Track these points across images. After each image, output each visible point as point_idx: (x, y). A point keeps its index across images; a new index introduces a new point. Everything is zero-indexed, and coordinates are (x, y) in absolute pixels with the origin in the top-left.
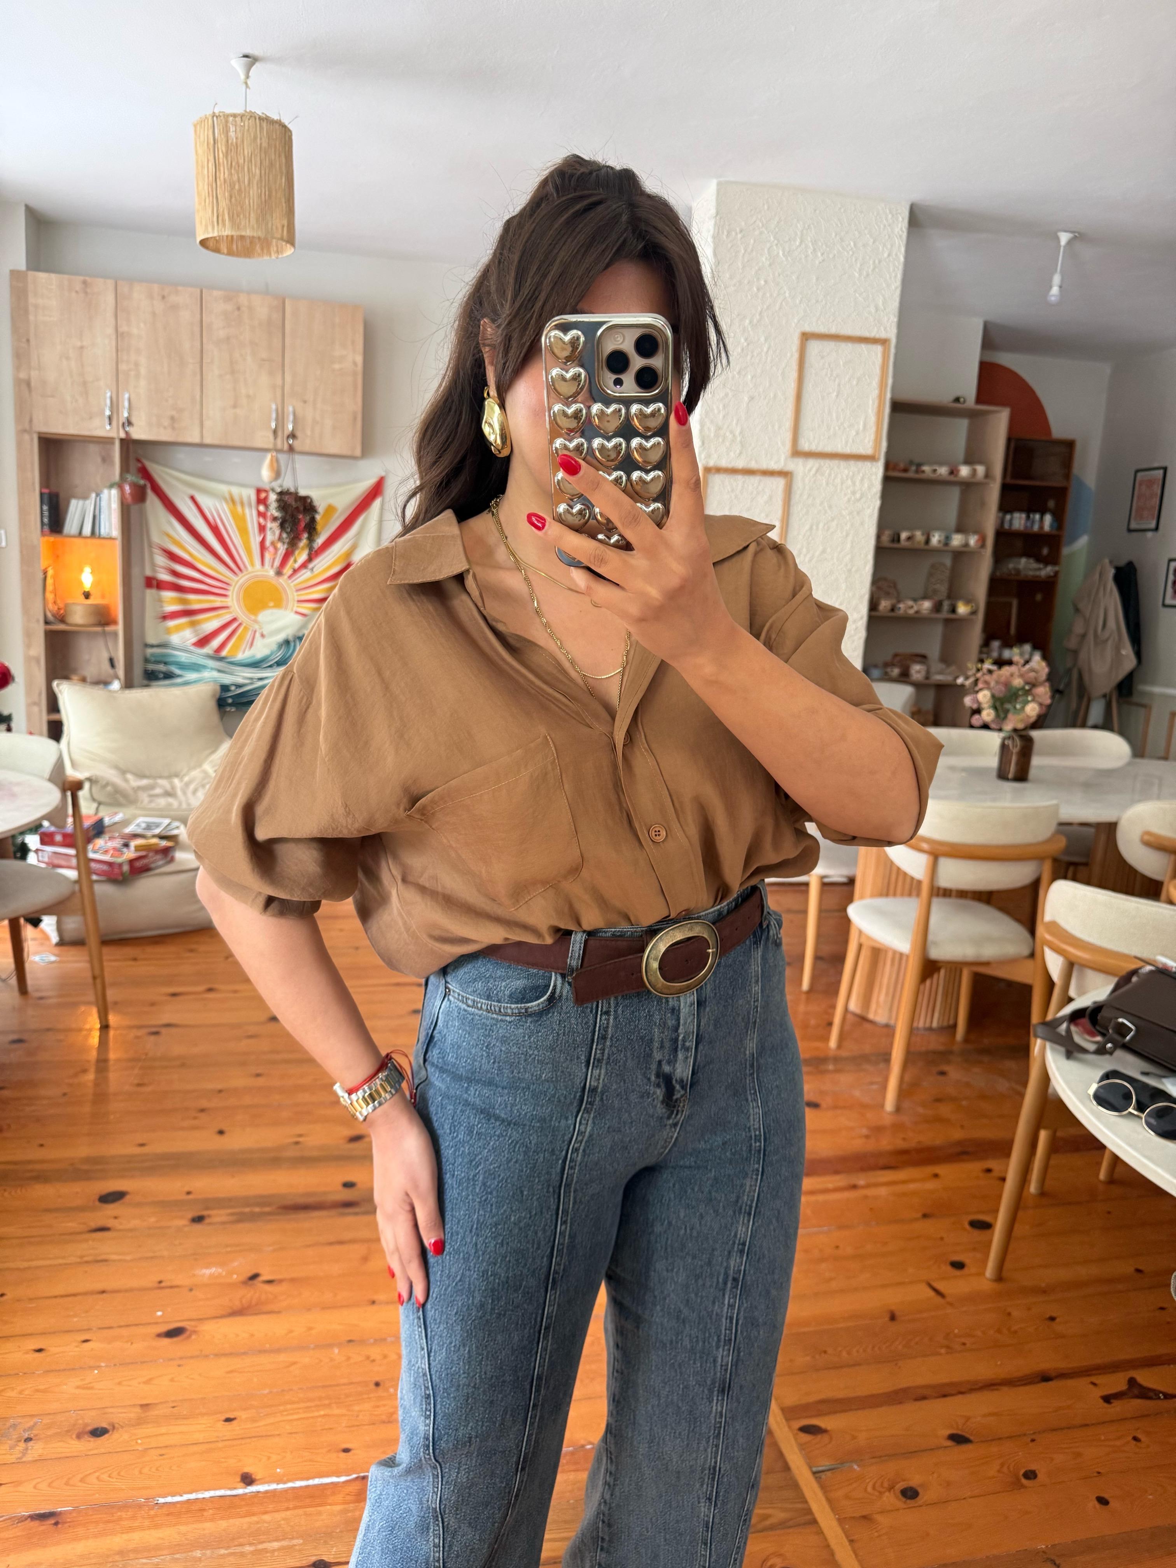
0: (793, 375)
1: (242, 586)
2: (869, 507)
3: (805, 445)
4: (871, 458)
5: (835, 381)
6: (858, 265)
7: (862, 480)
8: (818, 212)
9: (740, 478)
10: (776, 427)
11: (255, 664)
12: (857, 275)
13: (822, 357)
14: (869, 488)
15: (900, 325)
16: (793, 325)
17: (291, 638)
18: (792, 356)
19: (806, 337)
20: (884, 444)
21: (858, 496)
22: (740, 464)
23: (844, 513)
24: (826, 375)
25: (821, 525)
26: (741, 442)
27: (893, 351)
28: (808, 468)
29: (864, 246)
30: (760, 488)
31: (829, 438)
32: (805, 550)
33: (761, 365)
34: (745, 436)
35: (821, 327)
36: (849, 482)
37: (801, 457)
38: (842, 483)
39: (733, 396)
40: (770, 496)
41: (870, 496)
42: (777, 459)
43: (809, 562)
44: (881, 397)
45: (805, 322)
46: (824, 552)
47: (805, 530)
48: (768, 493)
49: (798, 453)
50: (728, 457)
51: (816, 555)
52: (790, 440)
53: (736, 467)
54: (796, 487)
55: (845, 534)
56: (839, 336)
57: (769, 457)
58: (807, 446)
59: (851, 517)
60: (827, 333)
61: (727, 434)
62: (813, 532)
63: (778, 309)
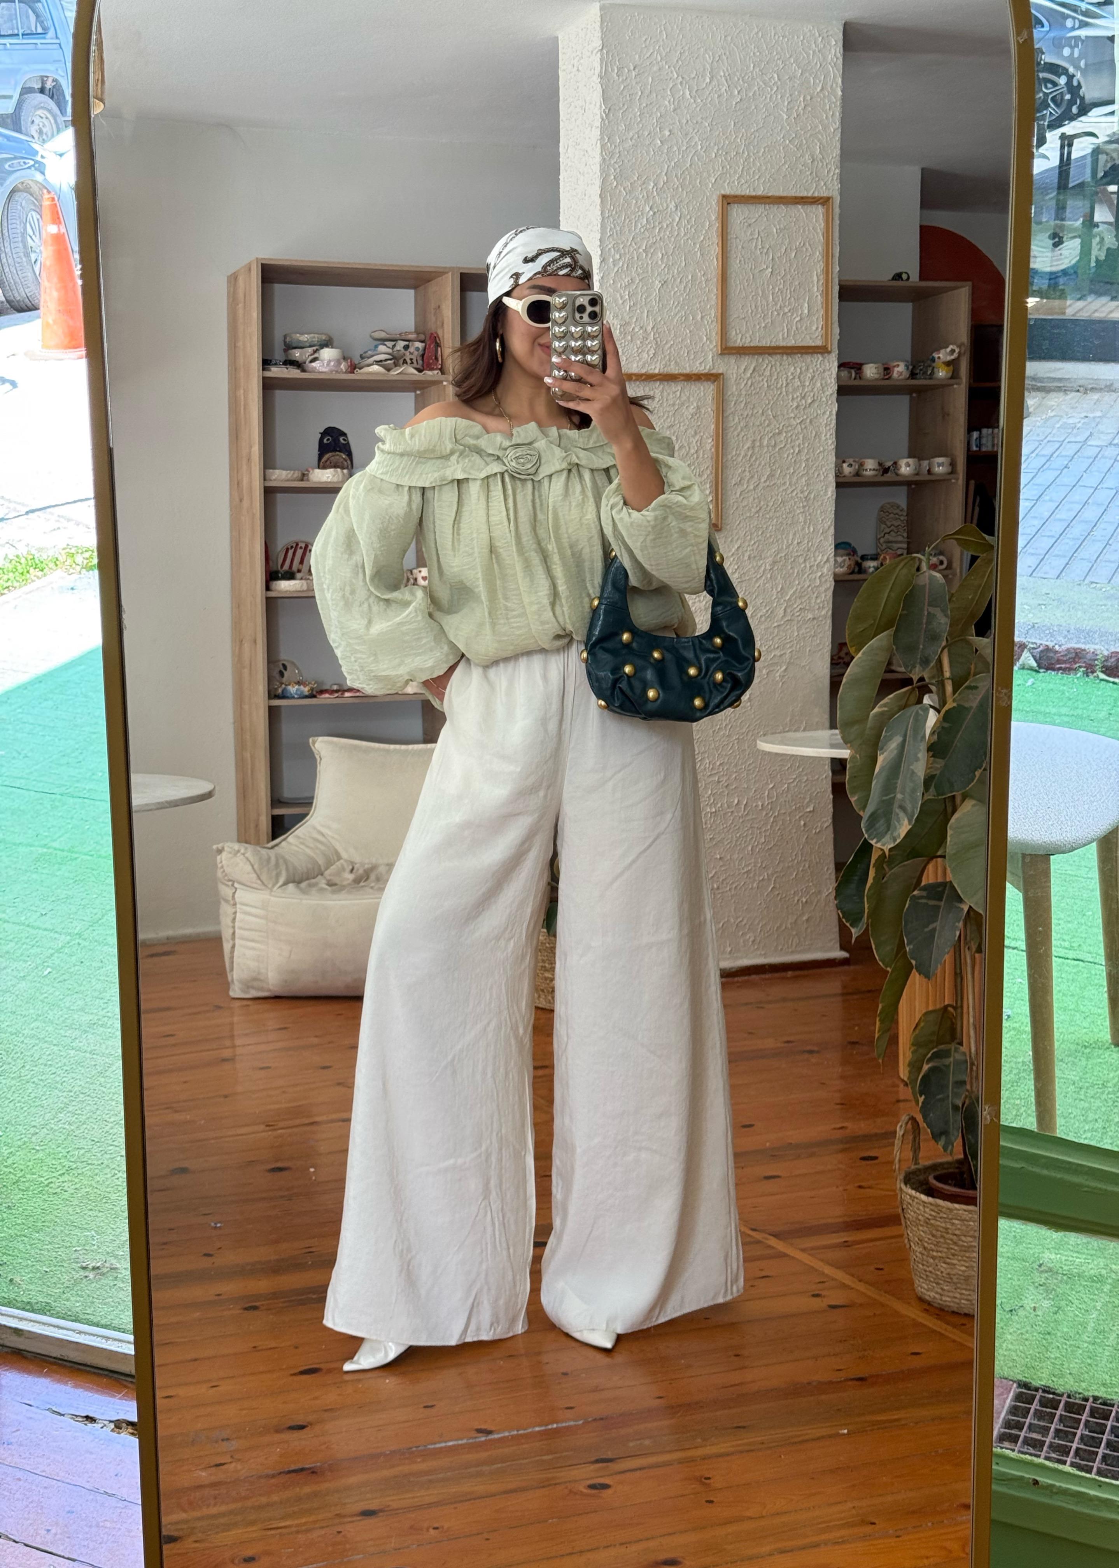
0: (715, 250)
2: (824, 414)
3: (737, 339)
4: (822, 350)
5: (767, 253)
6: (786, 104)
7: (813, 378)
8: (729, 38)
9: (657, 386)
10: (699, 318)
12: (785, 117)
13: (750, 225)
14: (823, 390)
15: (844, 178)
16: (711, 186)
18: (710, 226)
19: (728, 201)
20: (836, 331)
21: (810, 401)
22: (656, 368)
23: (794, 422)
24: (756, 247)
25: (765, 442)
26: (655, 338)
27: (837, 211)
28: (743, 367)
29: (790, 79)
30: (684, 398)
31: (765, 327)
32: (748, 474)
33: (673, 239)
34: (659, 331)
35: (744, 187)
36: (797, 383)
37: (733, 354)
38: (787, 385)
39: (641, 280)
40: (698, 408)
41: (824, 399)
42: (702, 359)
43: (754, 489)
44: (827, 271)
45: (724, 182)
46: (771, 476)
47: (746, 447)
48: (695, 404)
49: (728, 350)
50: (640, 359)
51: (763, 480)
52: (717, 334)
53: (651, 372)
54: (729, 393)
55: (797, 450)
56: (768, 197)
57: (692, 357)
58: (739, 341)
59: (803, 426)
60: (754, 194)
61: (637, 330)
62: (757, 450)
63: (688, 165)
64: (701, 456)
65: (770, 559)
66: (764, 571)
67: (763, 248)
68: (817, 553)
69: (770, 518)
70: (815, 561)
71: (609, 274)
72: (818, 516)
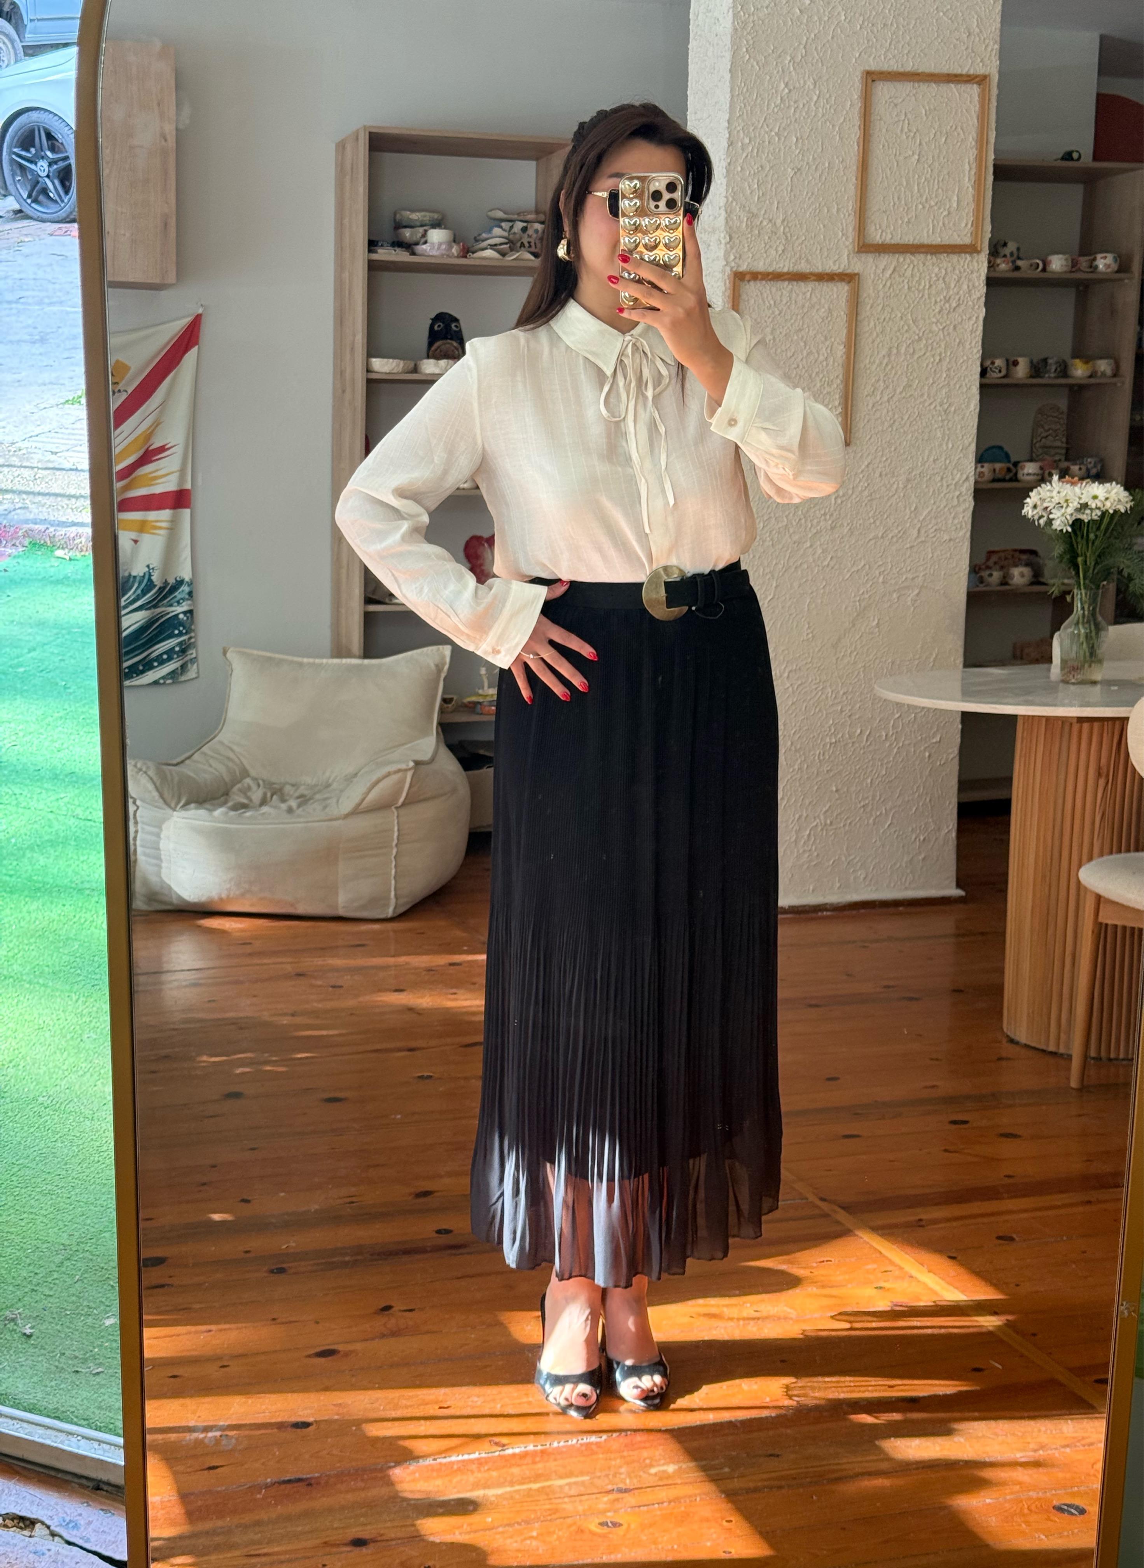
0: (855, 133)
2: (970, 318)
3: (876, 236)
4: (970, 249)
5: (913, 137)
7: (958, 281)
9: (785, 286)
10: (834, 211)
13: (896, 105)
14: (969, 292)
15: (1004, 54)
16: (854, 60)
18: (851, 106)
19: (872, 77)
20: (988, 227)
21: (954, 305)
22: (785, 266)
23: (935, 328)
24: (901, 130)
25: (902, 350)
26: (784, 233)
27: (995, 91)
28: (882, 267)
30: (814, 300)
31: (909, 222)
32: (882, 384)
33: (809, 121)
34: (790, 225)
35: (892, 62)
36: (941, 282)
37: (870, 252)
38: (930, 286)
39: (771, 168)
40: (829, 309)
41: (970, 303)
42: (837, 257)
43: (888, 401)
44: (980, 159)
45: (869, 56)
46: (909, 386)
47: (881, 355)
49: (865, 247)
50: (767, 256)
51: (898, 392)
52: (854, 229)
53: (780, 270)
54: (865, 295)
55: (937, 359)
56: (918, 74)
57: (826, 254)
58: (878, 236)
59: (946, 333)
60: (901, 70)
61: (765, 223)
62: (893, 358)
63: (830, 38)
64: (831, 363)
65: (903, 478)
66: (896, 490)
67: (910, 131)
68: (955, 472)
69: (905, 432)
70: (953, 479)
71: (737, 160)
72: (958, 431)
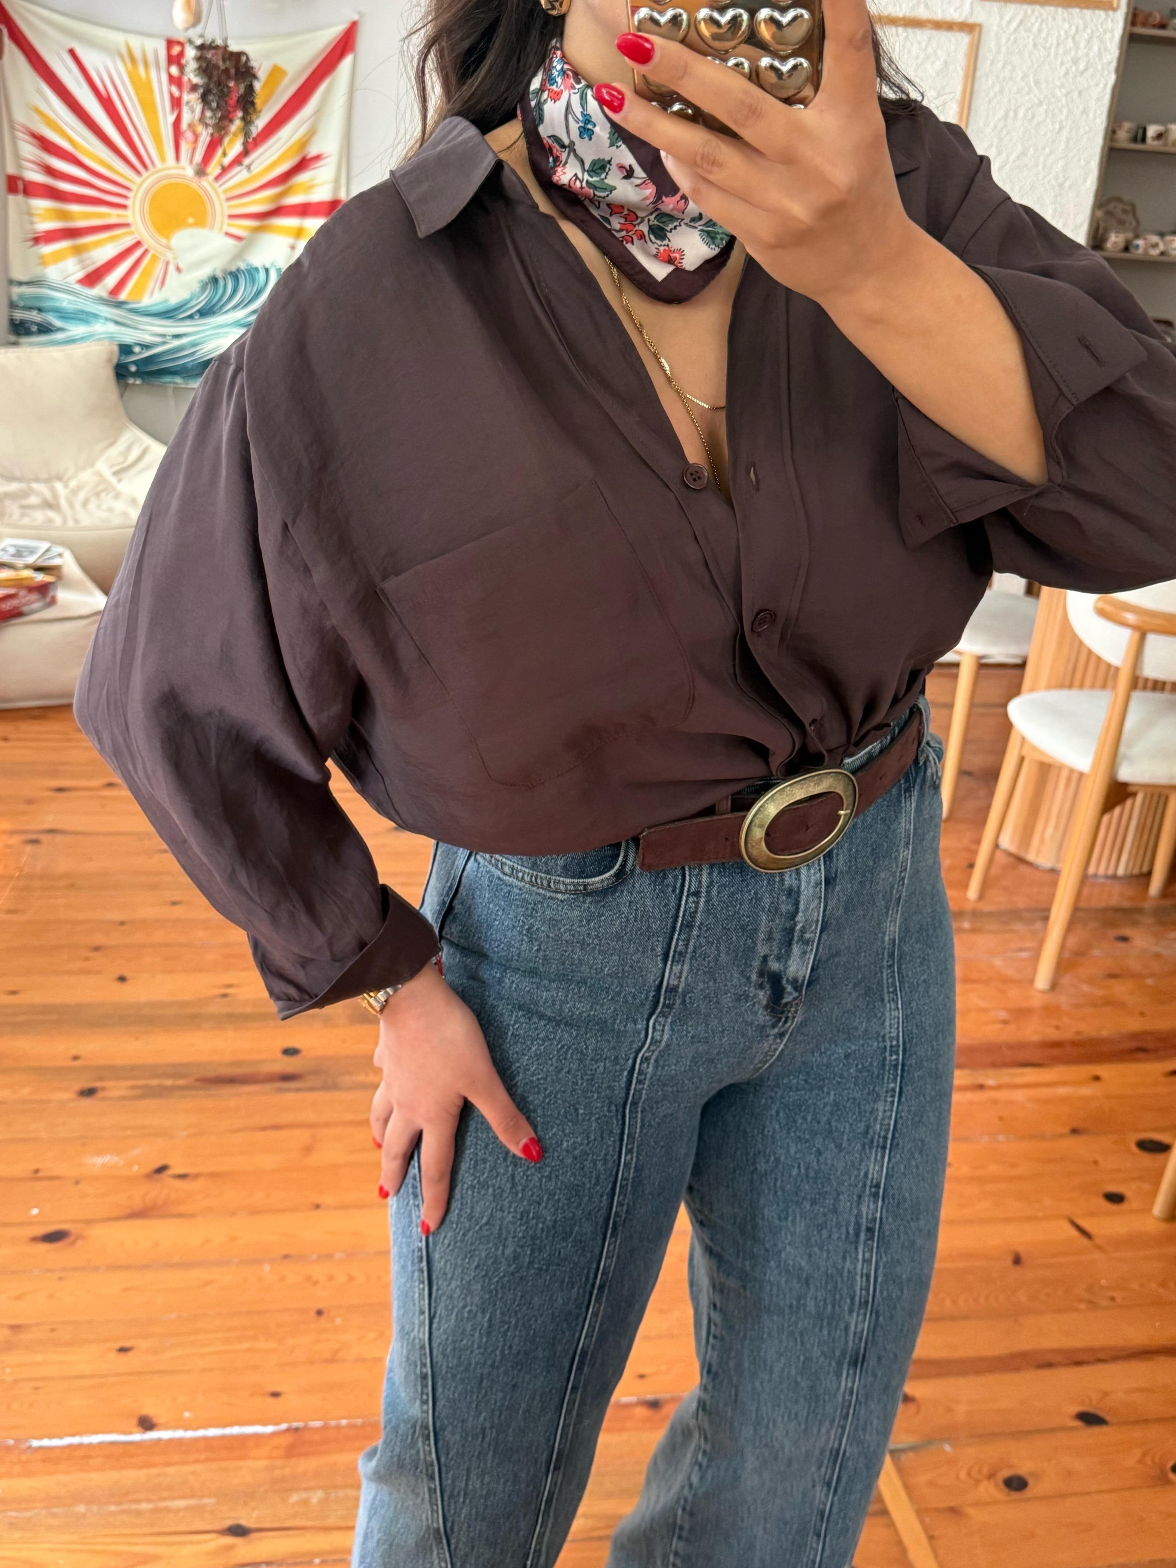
1: (147, 192)
2: (1097, 85)
4: (1105, 6)
7: (1089, 41)
9: (900, 33)
11: (168, 314)
14: (1100, 55)
17: (219, 275)
21: (1082, 66)
22: (901, 10)
23: (1058, 92)
25: (1021, 114)
28: (1007, 18)
30: (931, 49)
32: (995, 150)
36: (1070, 41)
37: (996, 2)
38: (1058, 44)
40: (946, 62)
41: (1100, 67)
42: (958, 4)
43: (1000, 169)
46: (1023, 154)
47: (996, 118)
48: (942, 60)
51: (1011, 160)
53: (895, 15)
54: (986, 49)
55: (1057, 127)
59: (1070, 99)
62: (1009, 122)
72: (1071, 209)
